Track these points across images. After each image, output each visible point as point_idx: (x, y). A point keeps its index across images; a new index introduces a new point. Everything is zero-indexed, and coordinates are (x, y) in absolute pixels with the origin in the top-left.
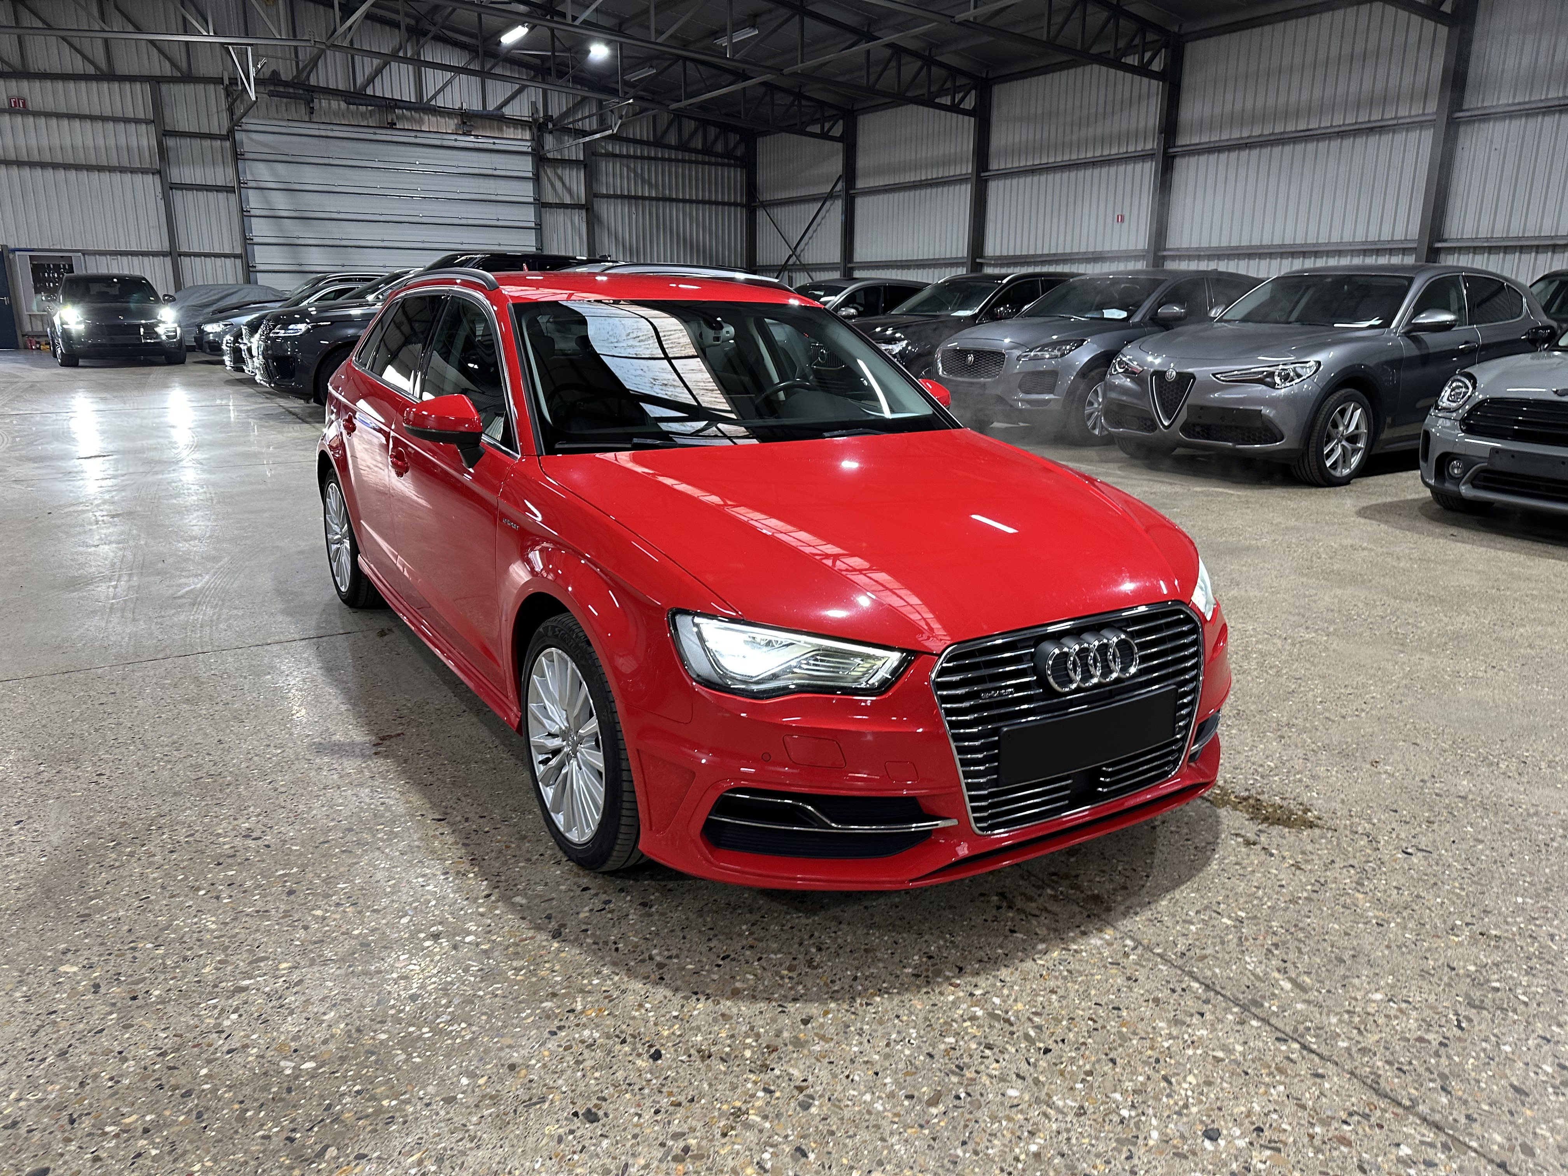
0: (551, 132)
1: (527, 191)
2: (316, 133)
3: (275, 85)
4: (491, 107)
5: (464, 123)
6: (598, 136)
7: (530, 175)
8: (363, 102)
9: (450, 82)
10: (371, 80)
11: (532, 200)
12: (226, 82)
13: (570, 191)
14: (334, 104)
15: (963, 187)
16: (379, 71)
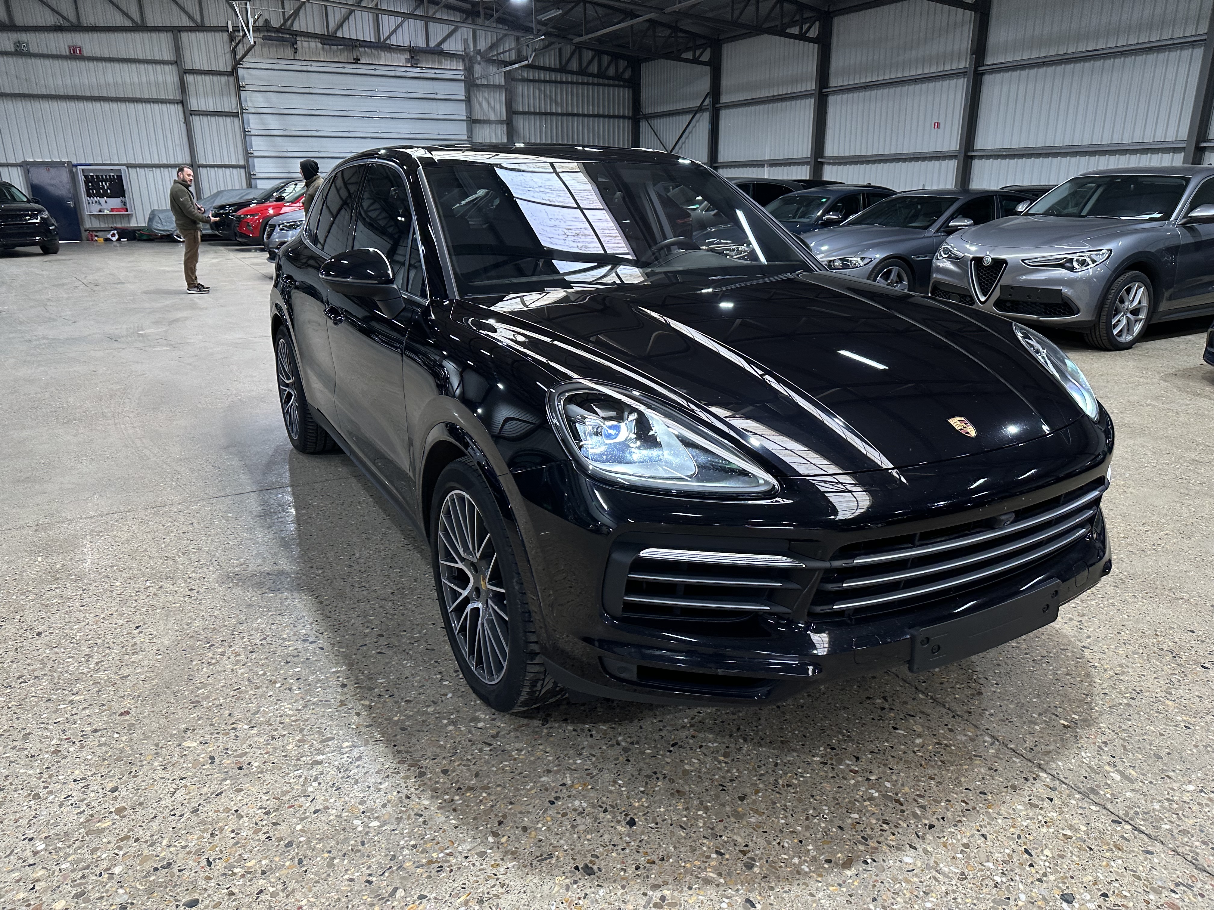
0: (479, 63)
1: (461, 110)
2: (299, 68)
3: (268, 31)
4: (432, 44)
5: (412, 57)
6: (517, 66)
7: (463, 98)
8: (334, 42)
9: (401, 25)
10: (341, 25)
11: (464, 118)
12: (231, 30)
13: (494, 109)
14: (313, 45)
15: (808, 101)
16: (346, 18)
